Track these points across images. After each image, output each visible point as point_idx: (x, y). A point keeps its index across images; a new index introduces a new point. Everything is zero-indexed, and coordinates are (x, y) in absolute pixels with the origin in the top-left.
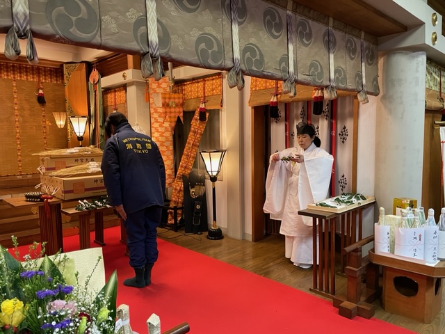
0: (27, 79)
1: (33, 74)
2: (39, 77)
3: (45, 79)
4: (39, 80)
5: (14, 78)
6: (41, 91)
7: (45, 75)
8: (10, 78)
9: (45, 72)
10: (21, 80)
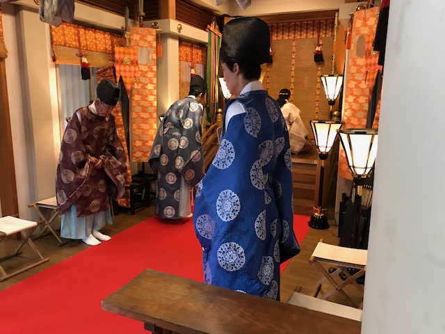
0: (307, 37)
1: (313, 30)
2: (319, 32)
3: (326, 34)
4: (319, 36)
5: (294, 37)
6: (318, 49)
7: (326, 30)
8: (290, 38)
9: (326, 25)
10: (301, 38)
